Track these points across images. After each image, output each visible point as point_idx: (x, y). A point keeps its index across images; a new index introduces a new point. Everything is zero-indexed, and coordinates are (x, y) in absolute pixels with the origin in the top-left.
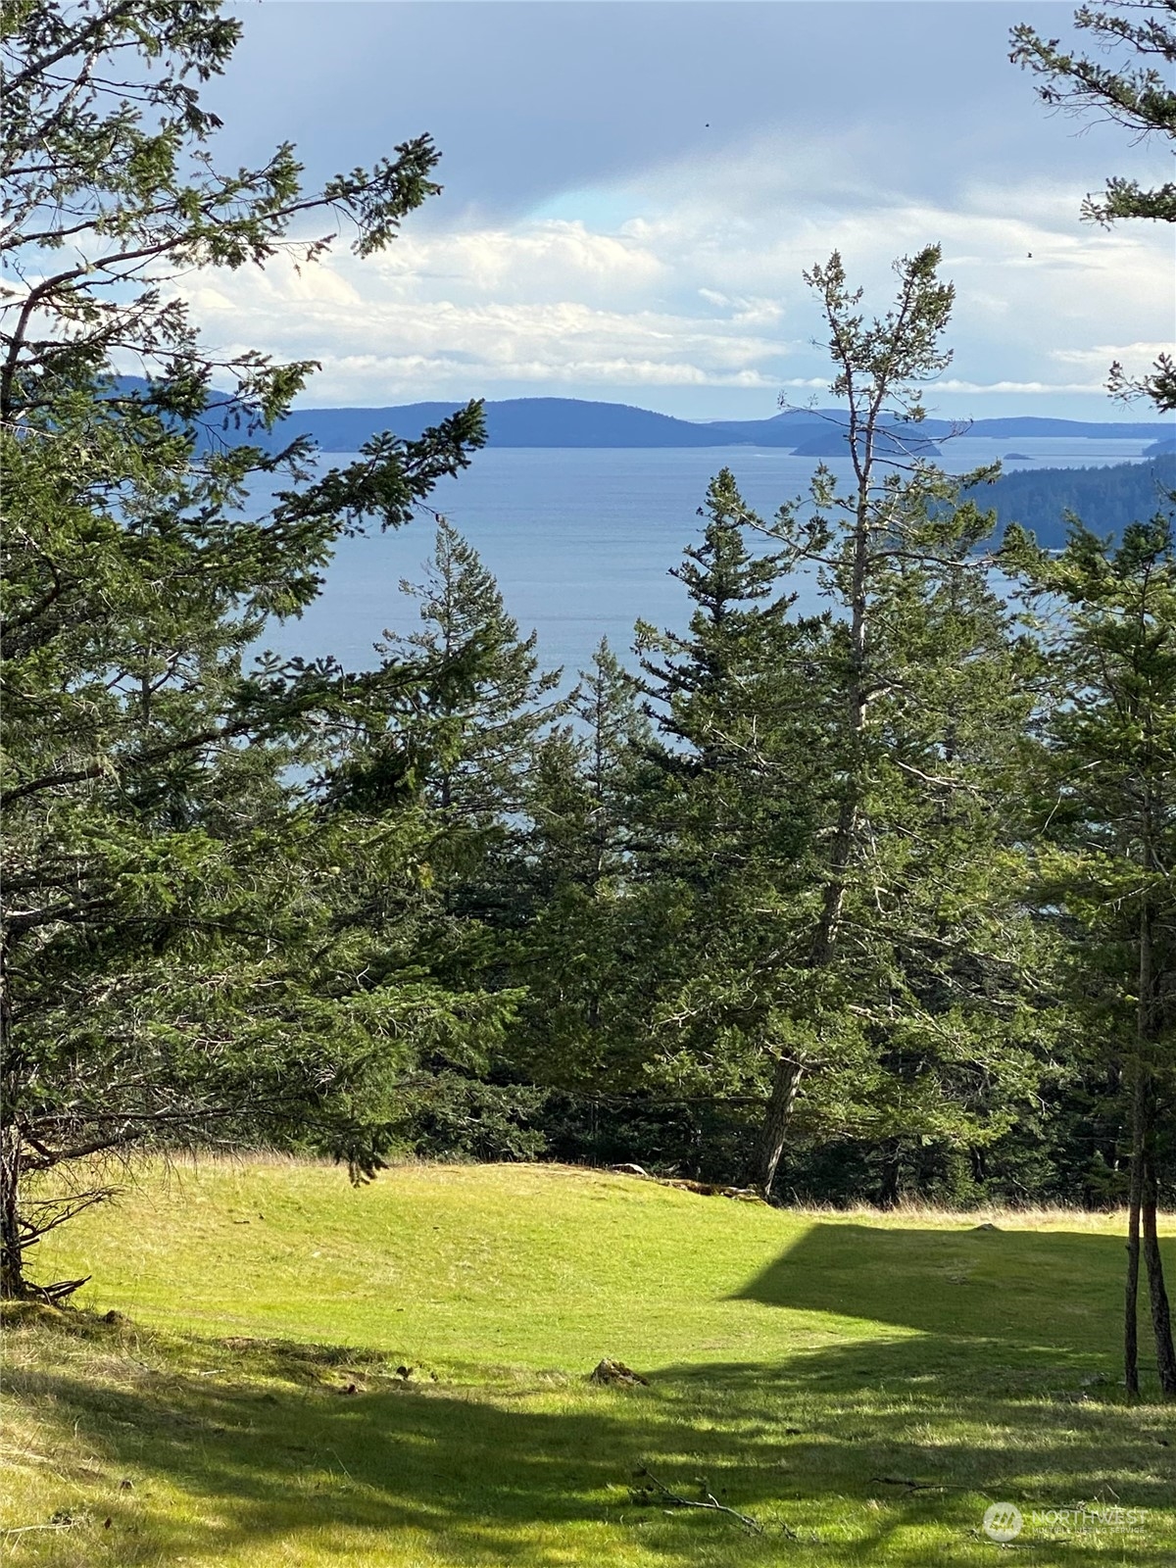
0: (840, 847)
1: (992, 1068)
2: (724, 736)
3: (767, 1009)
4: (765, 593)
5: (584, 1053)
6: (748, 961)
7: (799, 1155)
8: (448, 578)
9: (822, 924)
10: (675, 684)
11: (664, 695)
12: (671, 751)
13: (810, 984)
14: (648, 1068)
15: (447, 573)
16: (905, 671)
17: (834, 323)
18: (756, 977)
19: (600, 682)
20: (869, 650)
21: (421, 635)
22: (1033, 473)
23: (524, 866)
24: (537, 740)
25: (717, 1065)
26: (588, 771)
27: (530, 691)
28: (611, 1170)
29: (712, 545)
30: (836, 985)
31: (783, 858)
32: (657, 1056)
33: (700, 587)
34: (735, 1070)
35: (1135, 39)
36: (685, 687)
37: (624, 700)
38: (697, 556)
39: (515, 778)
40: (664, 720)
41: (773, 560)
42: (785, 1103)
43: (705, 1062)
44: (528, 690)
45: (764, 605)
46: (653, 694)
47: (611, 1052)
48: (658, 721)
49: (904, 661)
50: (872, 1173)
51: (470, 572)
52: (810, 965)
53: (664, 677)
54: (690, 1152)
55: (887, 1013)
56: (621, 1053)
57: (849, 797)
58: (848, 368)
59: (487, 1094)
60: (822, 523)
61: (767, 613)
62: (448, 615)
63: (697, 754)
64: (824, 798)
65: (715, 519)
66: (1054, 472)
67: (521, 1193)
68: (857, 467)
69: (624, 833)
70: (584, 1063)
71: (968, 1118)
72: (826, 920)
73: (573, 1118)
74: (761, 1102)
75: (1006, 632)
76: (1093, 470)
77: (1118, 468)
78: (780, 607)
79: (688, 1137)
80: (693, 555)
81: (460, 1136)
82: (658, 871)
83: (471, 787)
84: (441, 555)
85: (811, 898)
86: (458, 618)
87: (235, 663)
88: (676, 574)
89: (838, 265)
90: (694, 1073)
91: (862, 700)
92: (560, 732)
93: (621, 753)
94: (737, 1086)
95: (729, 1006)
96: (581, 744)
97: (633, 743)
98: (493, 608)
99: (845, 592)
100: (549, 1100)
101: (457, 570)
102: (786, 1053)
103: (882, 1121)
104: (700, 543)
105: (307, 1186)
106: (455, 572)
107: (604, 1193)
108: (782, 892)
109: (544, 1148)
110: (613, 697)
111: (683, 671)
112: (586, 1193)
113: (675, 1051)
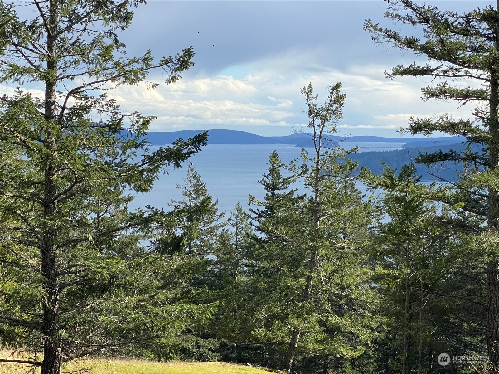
0: (312, 265)
1: (358, 333)
2: (276, 231)
3: (289, 314)
4: (287, 188)
5: (233, 328)
6: (283, 300)
7: (298, 361)
8: (191, 183)
9: (306, 288)
10: (260, 216)
11: (256, 219)
12: (259, 236)
13: (302, 307)
14: (252, 333)
15: (191, 182)
16: (331, 211)
17: (309, 105)
18: (286, 305)
19: (237, 215)
20: (320, 204)
21: (182, 201)
22: (368, 153)
23: (214, 272)
24: (218, 233)
25: (274, 332)
26: (233, 242)
27: (216, 218)
28: (241, 364)
29: (271, 173)
30: (310, 307)
31: (294, 268)
32: (255, 329)
33: (267, 186)
34: (279, 334)
35: (402, 20)
36: (263, 217)
37: (244, 221)
38: (267, 177)
39: (211, 245)
40: (256, 227)
41: (290, 178)
42: (294, 344)
43: (270, 331)
44: (215, 218)
45: (287, 191)
46: (253, 219)
47: (241, 328)
48: (255, 227)
49: (330, 208)
50: (320, 366)
51: (197, 182)
52: (302, 301)
53: (257, 214)
54: (264, 360)
55: (326, 316)
56: (244, 328)
57: (314, 250)
58: (313, 119)
59: (202, 341)
60: (305, 165)
61: (288, 194)
62: (191, 194)
63: (267, 237)
64: (306, 250)
65: (272, 166)
66: (375, 152)
67: (214, 371)
68: (316, 149)
69: (245, 261)
70: (233, 331)
71: (350, 349)
72: (307, 287)
73: (228, 350)
74: (287, 343)
75: (361, 200)
76: (387, 152)
77: (394, 151)
78: (292, 192)
79: (264, 355)
80: (265, 176)
81: (193, 355)
82: (254, 273)
83: (198, 247)
84: (189, 176)
85: (302, 280)
86: (194, 196)
87: (126, 209)
88: (260, 182)
89: (311, 87)
90: (266, 334)
91: (318, 220)
92: (225, 230)
93: (244, 237)
94: (280, 338)
95: (277, 314)
96: (231, 234)
97: (247, 234)
98: (204, 192)
99: (313, 187)
100: (221, 344)
101: (194, 181)
102: (295, 328)
103: (324, 349)
104: (268, 172)
105: (148, 369)
106: (193, 182)
107: (240, 371)
108: (293, 279)
109: (220, 359)
110: (241, 220)
111: (262, 212)
112: (234, 371)
113: (261, 328)
